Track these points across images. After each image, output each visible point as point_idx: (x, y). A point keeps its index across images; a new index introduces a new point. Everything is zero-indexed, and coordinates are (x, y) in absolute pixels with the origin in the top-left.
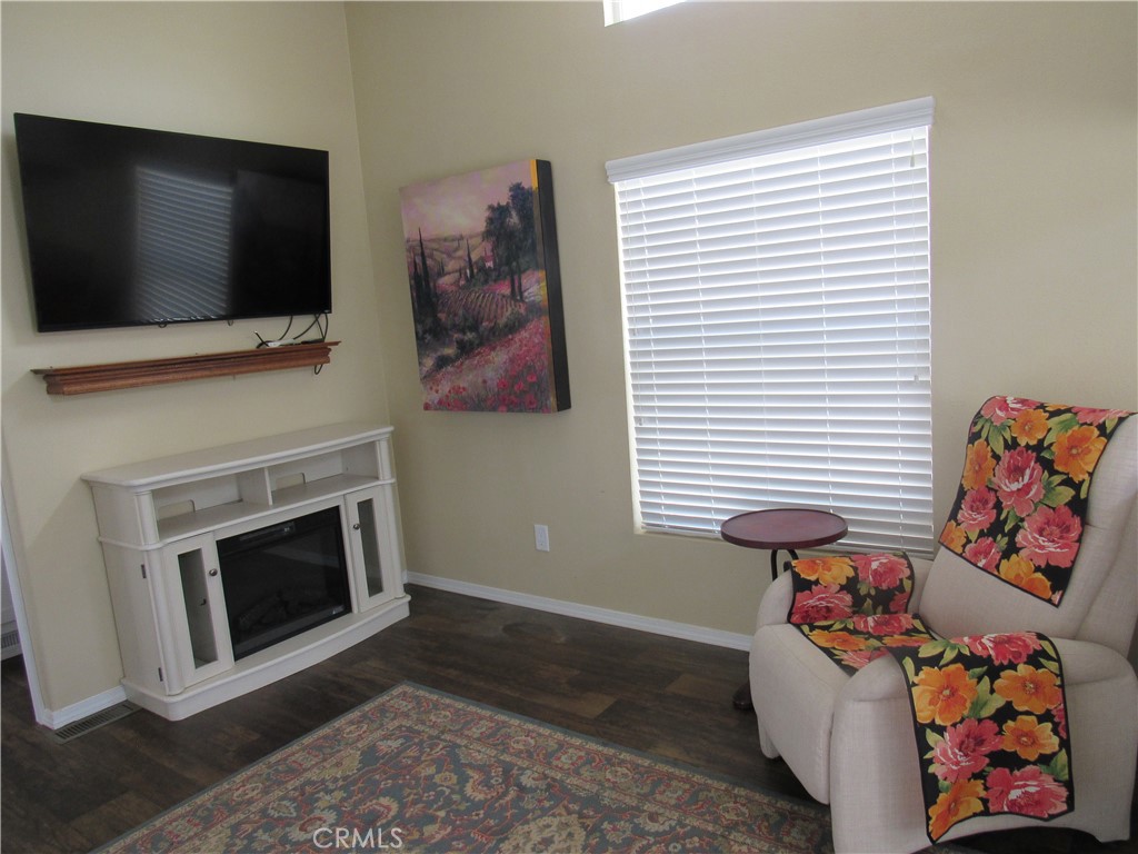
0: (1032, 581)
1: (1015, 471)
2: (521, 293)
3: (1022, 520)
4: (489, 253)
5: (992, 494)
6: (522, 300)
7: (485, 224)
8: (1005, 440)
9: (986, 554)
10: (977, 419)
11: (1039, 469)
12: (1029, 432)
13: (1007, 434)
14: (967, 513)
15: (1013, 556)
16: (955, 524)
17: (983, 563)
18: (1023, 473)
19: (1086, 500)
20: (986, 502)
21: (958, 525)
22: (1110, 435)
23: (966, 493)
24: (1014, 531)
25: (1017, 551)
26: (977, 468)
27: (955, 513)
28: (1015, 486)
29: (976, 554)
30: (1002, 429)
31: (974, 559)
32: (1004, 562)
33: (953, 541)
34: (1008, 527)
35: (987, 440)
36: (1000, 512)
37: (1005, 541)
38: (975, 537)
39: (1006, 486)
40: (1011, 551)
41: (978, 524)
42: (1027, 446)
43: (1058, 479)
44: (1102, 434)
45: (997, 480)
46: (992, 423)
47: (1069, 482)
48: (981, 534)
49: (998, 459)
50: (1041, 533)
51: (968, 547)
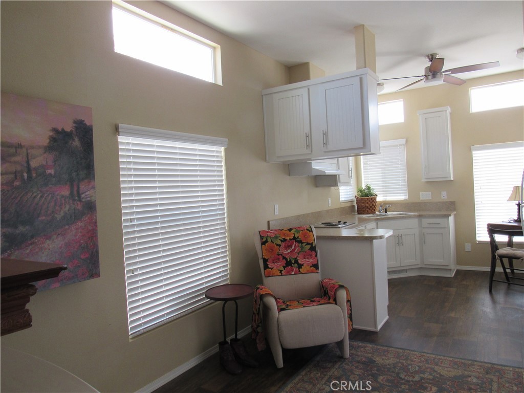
0: (312, 270)
1: (287, 247)
2: (79, 195)
3: (296, 258)
4: (50, 163)
6: (80, 200)
7: (48, 141)
8: (281, 240)
9: (293, 271)
10: (262, 238)
11: (297, 244)
12: (288, 236)
13: (280, 238)
14: (273, 264)
15: (303, 267)
16: (270, 269)
17: (293, 273)
18: (291, 246)
19: (315, 246)
20: (279, 259)
21: (272, 269)
22: (312, 231)
23: (268, 260)
24: (296, 262)
25: (303, 265)
26: (271, 251)
27: (266, 267)
28: (289, 251)
29: (288, 272)
30: (276, 237)
31: (289, 274)
32: (300, 269)
33: (274, 273)
34: (293, 261)
35: (272, 241)
36: (286, 259)
37: (296, 265)
38: (282, 269)
39: (285, 252)
40: (300, 266)
41: (280, 265)
42: (290, 239)
43: (304, 244)
44: (309, 231)
45: (281, 251)
46: (270, 237)
47: (308, 244)
48: (284, 267)
49: (280, 246)
50: (305, 258)
51: (283, 272)
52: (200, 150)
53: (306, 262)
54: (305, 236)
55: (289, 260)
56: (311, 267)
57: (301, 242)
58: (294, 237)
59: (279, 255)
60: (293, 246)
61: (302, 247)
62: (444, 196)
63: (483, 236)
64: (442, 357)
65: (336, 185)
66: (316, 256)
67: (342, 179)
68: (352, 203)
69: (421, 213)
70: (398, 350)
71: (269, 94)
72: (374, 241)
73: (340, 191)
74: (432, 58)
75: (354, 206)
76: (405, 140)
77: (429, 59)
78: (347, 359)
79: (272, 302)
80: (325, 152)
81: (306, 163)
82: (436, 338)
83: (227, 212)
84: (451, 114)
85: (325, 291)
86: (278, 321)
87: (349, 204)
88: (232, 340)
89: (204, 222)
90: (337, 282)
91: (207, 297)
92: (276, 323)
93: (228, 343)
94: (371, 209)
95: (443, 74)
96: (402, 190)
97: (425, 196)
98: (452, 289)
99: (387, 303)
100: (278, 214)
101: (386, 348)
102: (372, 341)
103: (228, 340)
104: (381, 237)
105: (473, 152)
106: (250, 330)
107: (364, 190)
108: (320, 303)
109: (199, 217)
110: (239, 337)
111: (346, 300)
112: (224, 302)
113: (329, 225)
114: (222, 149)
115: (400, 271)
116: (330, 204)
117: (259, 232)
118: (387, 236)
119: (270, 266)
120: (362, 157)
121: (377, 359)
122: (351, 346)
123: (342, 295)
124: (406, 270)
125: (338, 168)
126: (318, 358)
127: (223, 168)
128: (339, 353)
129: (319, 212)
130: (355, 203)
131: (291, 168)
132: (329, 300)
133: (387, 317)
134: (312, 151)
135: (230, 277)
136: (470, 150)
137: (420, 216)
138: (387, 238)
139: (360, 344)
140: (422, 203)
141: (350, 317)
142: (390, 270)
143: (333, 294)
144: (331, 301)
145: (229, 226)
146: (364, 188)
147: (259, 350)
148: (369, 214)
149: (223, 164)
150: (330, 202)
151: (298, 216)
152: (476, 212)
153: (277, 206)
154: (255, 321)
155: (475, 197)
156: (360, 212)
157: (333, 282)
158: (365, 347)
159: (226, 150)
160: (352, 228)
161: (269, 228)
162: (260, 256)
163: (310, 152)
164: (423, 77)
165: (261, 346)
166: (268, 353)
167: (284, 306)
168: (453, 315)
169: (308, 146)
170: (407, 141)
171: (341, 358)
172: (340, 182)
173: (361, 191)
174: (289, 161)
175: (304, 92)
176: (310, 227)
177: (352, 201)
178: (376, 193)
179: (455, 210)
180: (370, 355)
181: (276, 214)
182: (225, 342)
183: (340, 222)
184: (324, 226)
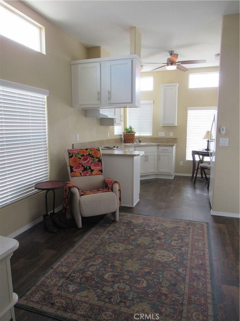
0: (99, 173)
1: (85, 160)
3: (90, 166)
5: (81, 165)
8: (81, 155)
9: (88, 173)
10: (69, 154)
11: (91, 158)
12: (85, 153)
13: (81, 154)
14: (76, 170)
15: (94, 171)
16: (74, 173)
17: (88, 175)
18: (87, 159)
19: (101, 159)
20: (80, 166)
21: (75, 172)
22: (99, 151)
23: (73, 167)
24: (90, 168)
25: (94, 170)
26: (75, 161)
27: (72, 171)
28: (86, 162)
29: (85, 174)
30: (78, 154)
31: (85, 175)
32: (92, 173)
33: (77, 175)
34: (88, 168)
35: (75, 156)
36: (84, 167)
37: (90, 170)
38: (82, 172)
39: (84, 162)
40: (92, 171)
41: (80, 170)
42: (87, 155)
43: (95, 158)
44: (98, 150)
45: (81, 162)
46: (75, 153)
47: (97, 158)
48: (83, 171)
49: (80, 159)
50: (95, 166)
51: (82, 174)
52: (31, 96)
53: (96, 169)
54: (95, 153)
55: (85, 167)
56: (98, 171)
57: (93, 157)
58: (89, 154)
59: (79, 164)
60: (88, 159)
61: (93, 160)
62: (171, 135)
63: (189, 157)
64: (166, 219)
65: (113, 125)
66: (102, 165)
67: (117, 121)
68: (121, 137)
69: (159, 144)
70: (144, 216)
71: (75, 64)
72: (134, 157)
73: (115, 129)
74: (172, 53)
75: (122, 138)
76: (153, 101)
77: (170, 54)
78: (117, 221)
79: (76, 190)
80: (109, 104)
81: (96, 110)
82: (163, 209)
83: (48, 137)
84: (178, 88)
85: (106, 185)
86: (79, 202)
87: (119, 137)
88: (51, 214)
89: (33, 142)
90: (113, 180)
91: (36, 188)
92: (78, 202)
93: (48, 215)
94: (132, 140)
95: (177, 63)
96: (149, 130)
97: (162, 134)
98: (172, 185)
99: (139, 192)
100: (78, 140)
101: (138, 215)
102: (131, 212)
103: (49, 213)
104: (138, 155)
105: (188, 111)
106: (62, 208)
107: (128, 129)
108: (103, 191)
109: (30, 139)
110: (55, 212)
111: (118, 190)
112: (46, 191)
113: (109, 148)
114: (45, 97)
115: (146, 176)
116: (109, 136)
117: (68, 150)
118: (141, 155)
119: (74, 171)
120: (128, 108)
121: (133, 221)
122: (119, 215)
123: (116, 186)
124: (149, 175)
125: (115, 115)
126: (101, 222)
127: (46, 109)
128: (113, 219)
129: (103, 141)
130: (123, 137)
131: (87, 112)
132: (108, 190)
133: (139, 200)
134: (101, 103)
135: (49, 178)
136: (187, 110)
137: (158, 145)
138: (141, 156)
139: (124, 214)
140: (159, 138)
141: (120, 199)
142: (141, 175)
143: (111, 186)
144: (110, 190)
145: (49, 146)
146: (128, 128)
147: (68, 219)
148: (131, 143)
149: (46, 106)
150: (109, 135)
151: (90, 142)
152: (187, 144)
153: (78, 135)
154: (65, 202)
155: (187, 136)
156: (125, 142)
157: (111, 180)
158: (127, 215)
159: (48, 98)
160: (122, 150)
161: (73, 148)
162: (68, 164)
163: (100, 103)
164: (165, 64)
165: (68, 217)
166: (73, 220)
167: (83, 193)
168: (172, 198)
169: (99, 99)
170: (154, 102)
171: (114, 221)
172: (115, 123)
173: (126, 130)
174: (86, 108)
175: (98, 65)
176: (99, 148)
177: (121, 135)
178: (135, 131)
179: (176, 143)
180: (130, 219)
181: (77, 140)
182: (47, 215)
183: (114, 147)
184: (105, 148)
